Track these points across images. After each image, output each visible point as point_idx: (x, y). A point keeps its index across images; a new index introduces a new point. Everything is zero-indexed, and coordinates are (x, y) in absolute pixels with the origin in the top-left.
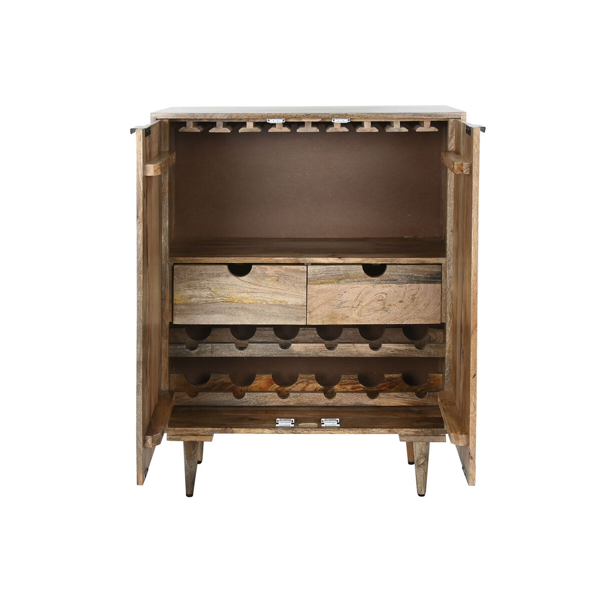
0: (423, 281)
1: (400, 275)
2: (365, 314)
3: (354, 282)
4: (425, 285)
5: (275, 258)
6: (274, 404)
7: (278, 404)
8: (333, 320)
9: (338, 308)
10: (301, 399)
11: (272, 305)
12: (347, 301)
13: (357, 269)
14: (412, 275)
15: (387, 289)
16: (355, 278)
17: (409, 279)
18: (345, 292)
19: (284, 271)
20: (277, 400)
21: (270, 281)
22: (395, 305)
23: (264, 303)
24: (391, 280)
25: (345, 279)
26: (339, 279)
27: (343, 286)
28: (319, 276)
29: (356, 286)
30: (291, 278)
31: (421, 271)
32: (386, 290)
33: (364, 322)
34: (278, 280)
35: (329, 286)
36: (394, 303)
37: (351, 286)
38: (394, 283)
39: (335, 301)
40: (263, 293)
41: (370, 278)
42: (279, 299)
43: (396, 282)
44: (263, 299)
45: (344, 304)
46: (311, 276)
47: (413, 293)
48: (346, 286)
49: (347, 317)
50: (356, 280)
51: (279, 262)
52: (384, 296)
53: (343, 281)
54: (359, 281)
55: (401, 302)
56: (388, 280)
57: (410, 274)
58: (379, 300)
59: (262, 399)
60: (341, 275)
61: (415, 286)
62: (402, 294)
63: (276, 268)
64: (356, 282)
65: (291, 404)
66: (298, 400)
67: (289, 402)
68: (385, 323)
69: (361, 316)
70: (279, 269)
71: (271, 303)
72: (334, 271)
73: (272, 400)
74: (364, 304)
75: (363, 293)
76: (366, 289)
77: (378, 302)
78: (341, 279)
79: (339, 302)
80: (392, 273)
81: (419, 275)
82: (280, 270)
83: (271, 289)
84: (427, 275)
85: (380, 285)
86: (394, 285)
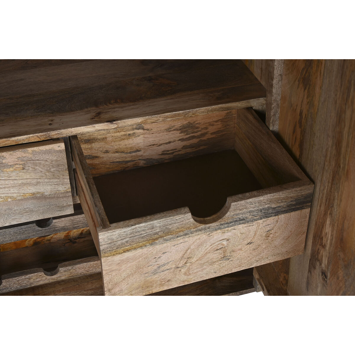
0: (284, 211)
1: (250, 212)
2: (195, 271)
3: (178, 237)
4: (287, 215)
5: (13, 139)
6: (41, 283)
7: (47, 282)
8: (148, 289)
9: (155, 274)
10: (74, 271)
11: (22, 200)
12: (168, 263)
13: (182, 219)
14: (268, 207)
15: (229, 234)
16: (180, 231)
17: (265, 213)
18: (164, 253)
19: (30, 156)
20: (44, 278)
21: (12, 172)
22: (241, 249)
23: (9, 200)
24: (236, 221)
25: (163, 237)
26: (153, 240)
27: (159, 247)
28: (119, 243)
29: (181, 241)
30: (43, 162)
31: (284, 199)
32: (227, 235)
33: (194, 280)
34: (23, 169)
35: (139, 251)
36: (240, 247)
37: (174, 243)
38: (240, 224)
39: (150, 268)
40: (5, 188)
41: (203, 226)
42: (31, 191)
43: (243, 221)
44: (7, 195)
45: (163, 268)
46: (106, 246)
47: (269, 229)
48: (165, 245)
49: (169, 281)
50: (182, 233)
51: (20, 143)
52: (225, 243)
53: (161, 240)
54: (186, 234)
55: (250, 243)
56: (231, 222)
57: (267, 206)
58: (217, 250)
59: (25, 282)
60: (157, 233)
61: (271, 220)
62: (252, 233)
63: (19, 153)
64: (181, 236)
65: (63, 278)
66: (71, 273)
67: (60, 277)
68: (226, 273)
69: (190, 274)
70: (23, 153)
71: (20, 198)
72: (144, 230)
73: (38, 280)
74: (193, 260)
75: (192, 247)
76: (198, 241)
77: (216, 252)
78: (157, 239)
79: (155, 267)
80: (238, 212)
81: (279, 205)
82: (24, 155)
83: (15, 181)
84: (292, 201)
85: (219, 231)
86: (241, 226)
